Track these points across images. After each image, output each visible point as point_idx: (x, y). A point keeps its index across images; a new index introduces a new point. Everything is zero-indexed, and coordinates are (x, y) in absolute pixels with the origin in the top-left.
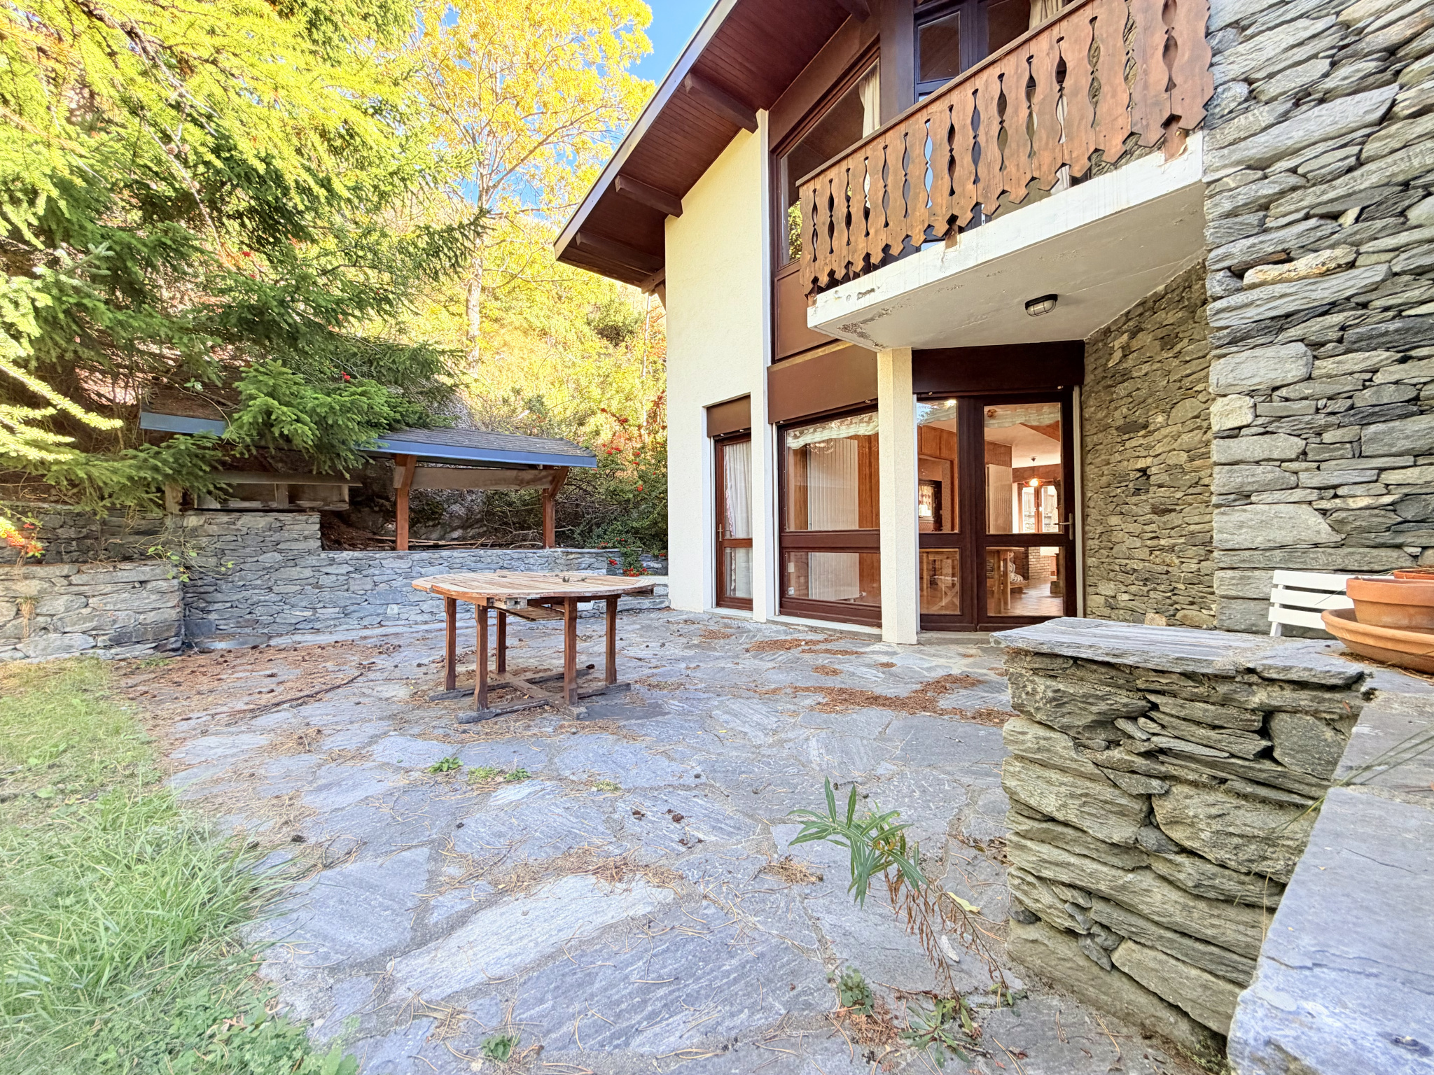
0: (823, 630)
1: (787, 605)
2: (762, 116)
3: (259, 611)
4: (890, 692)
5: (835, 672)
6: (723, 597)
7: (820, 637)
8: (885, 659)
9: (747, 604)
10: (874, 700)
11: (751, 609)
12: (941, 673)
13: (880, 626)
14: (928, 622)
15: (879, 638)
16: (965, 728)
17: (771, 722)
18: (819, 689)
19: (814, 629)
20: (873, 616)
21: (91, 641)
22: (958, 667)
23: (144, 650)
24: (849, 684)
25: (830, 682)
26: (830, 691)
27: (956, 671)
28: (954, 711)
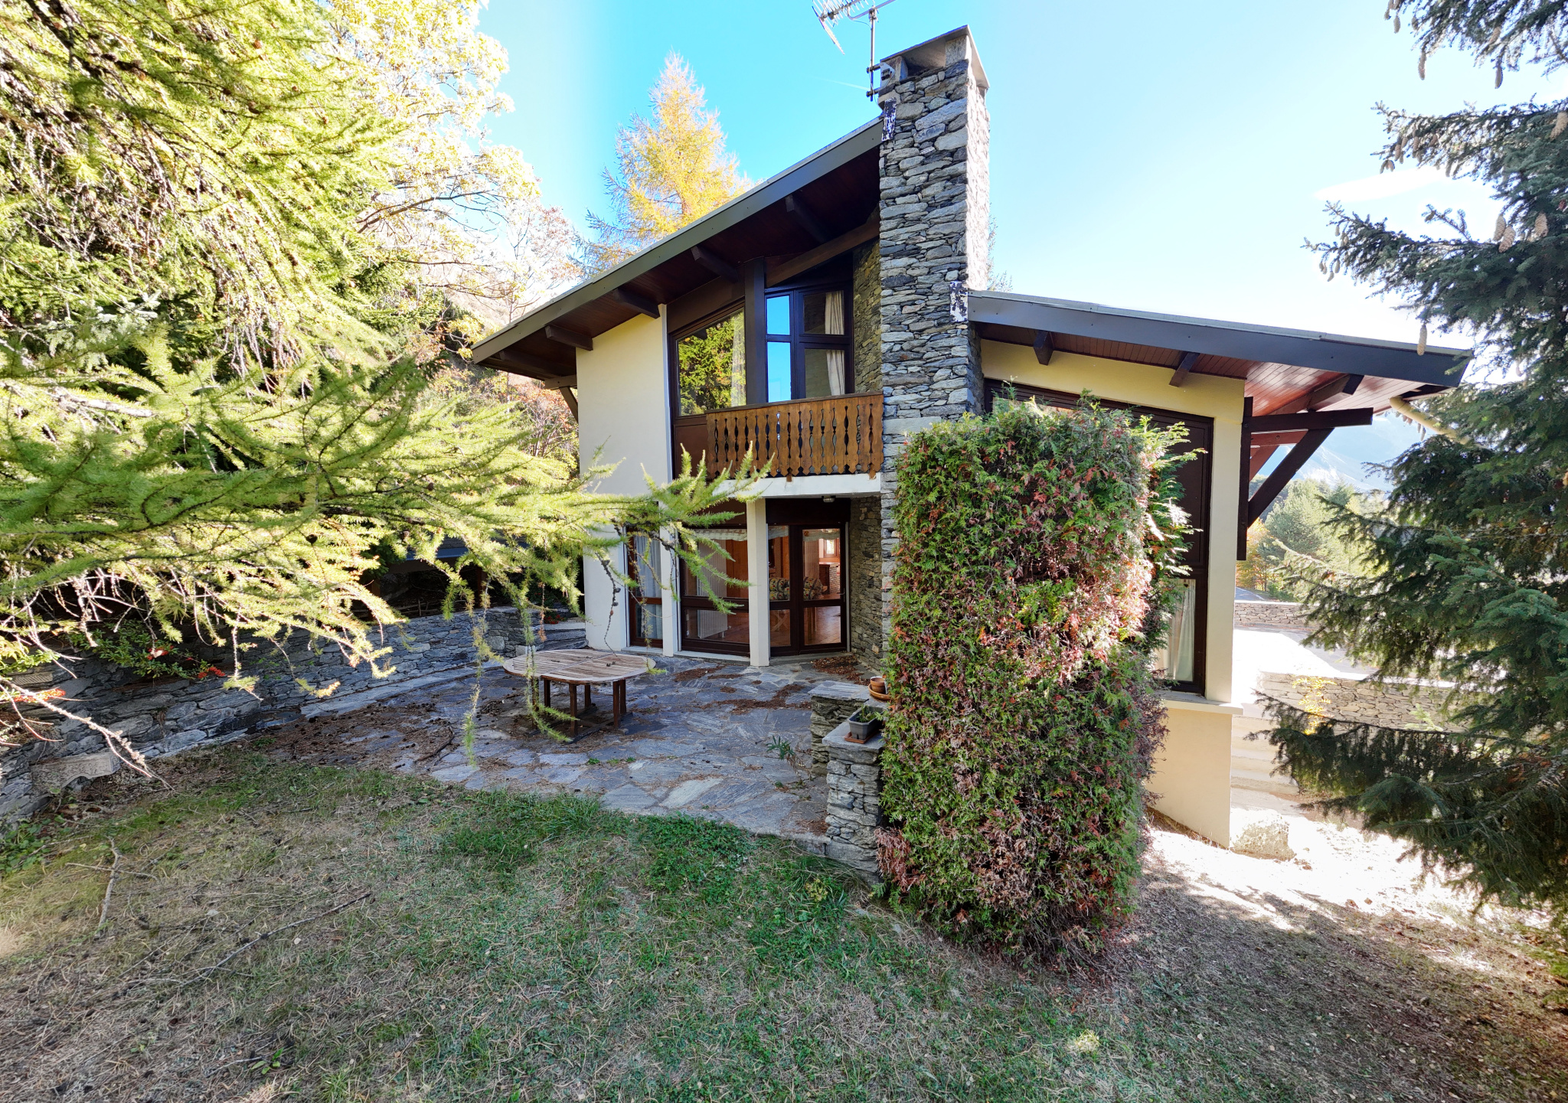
0: (714, 660)
1: (687, 643)
2: (662, 308)
3: (276, 690)
4: (763, 698)
5: (733, 690)
6: (636, 637)
7: (713, 666)
8: (755, 678)
9: (658, 643)
10: (759, 704)
11: (661, 646)
12: (783, 684)
13: (749, 656)
14: (774, 652)
15: (748, 664)
16: (797, 713)
17: (717, 722)
18: (730, 702)
19: (707, 660)
20: (744, 650)
21: (204, 734)
22: (791, 679)
23: (239, 735)
24: (743, 696)
25: (734, 697)
26: (735, 702)
27: (791, 682)
28: (794, 705)
